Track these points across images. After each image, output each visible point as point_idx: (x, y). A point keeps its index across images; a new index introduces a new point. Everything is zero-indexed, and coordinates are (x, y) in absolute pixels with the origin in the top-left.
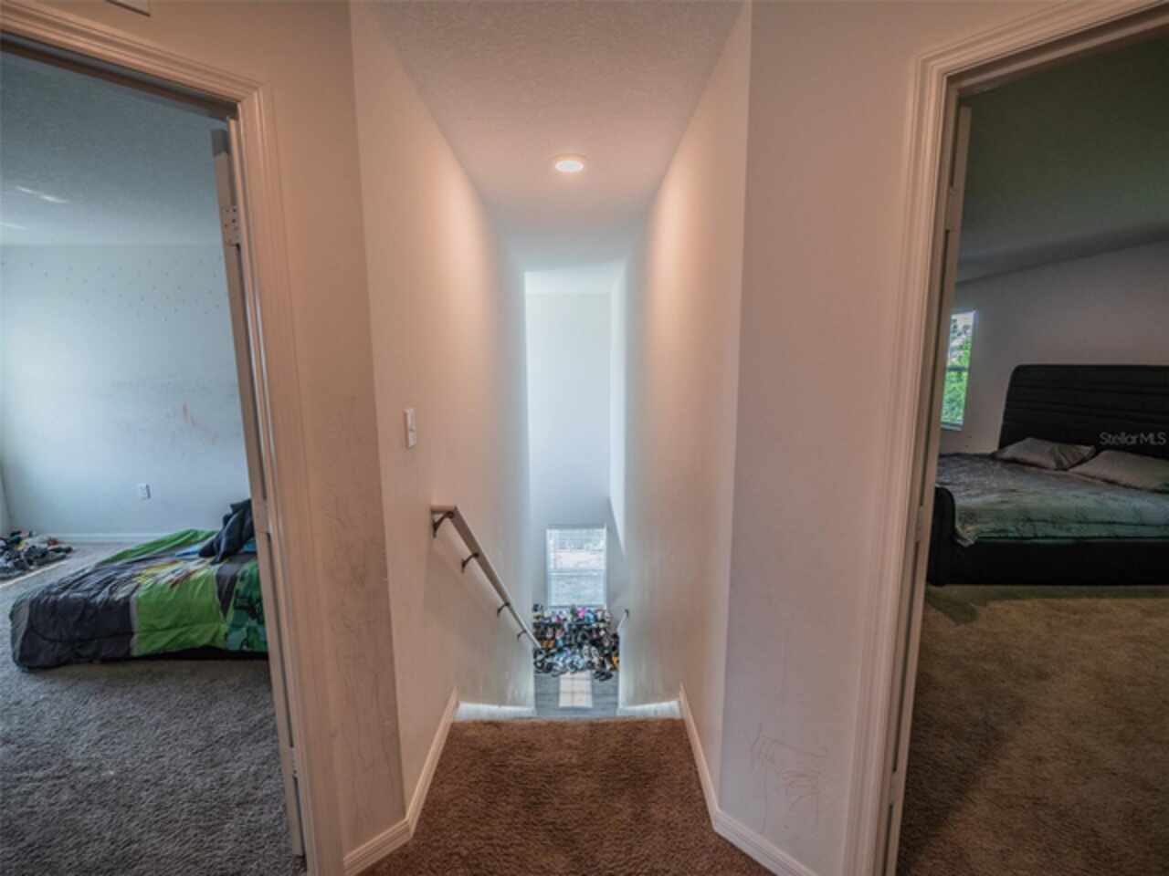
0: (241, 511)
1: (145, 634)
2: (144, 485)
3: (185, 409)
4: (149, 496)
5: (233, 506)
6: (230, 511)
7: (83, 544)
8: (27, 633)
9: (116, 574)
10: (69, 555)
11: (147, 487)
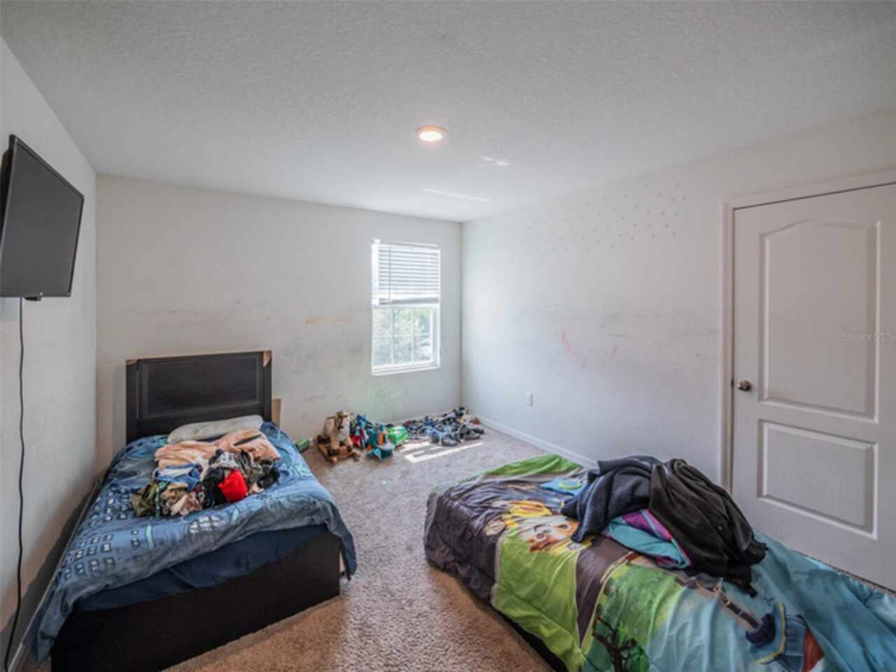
0: (609, 474)
1: (504, 589)
2: (529, 394)
3: (564, 336)
4: (532, 405)
5: (600, 464)
6: (596, 468)
7: (491, 428)
8: (433, 525)
9: (493, 498)
10: (482, 436)
11: (532, 396)
